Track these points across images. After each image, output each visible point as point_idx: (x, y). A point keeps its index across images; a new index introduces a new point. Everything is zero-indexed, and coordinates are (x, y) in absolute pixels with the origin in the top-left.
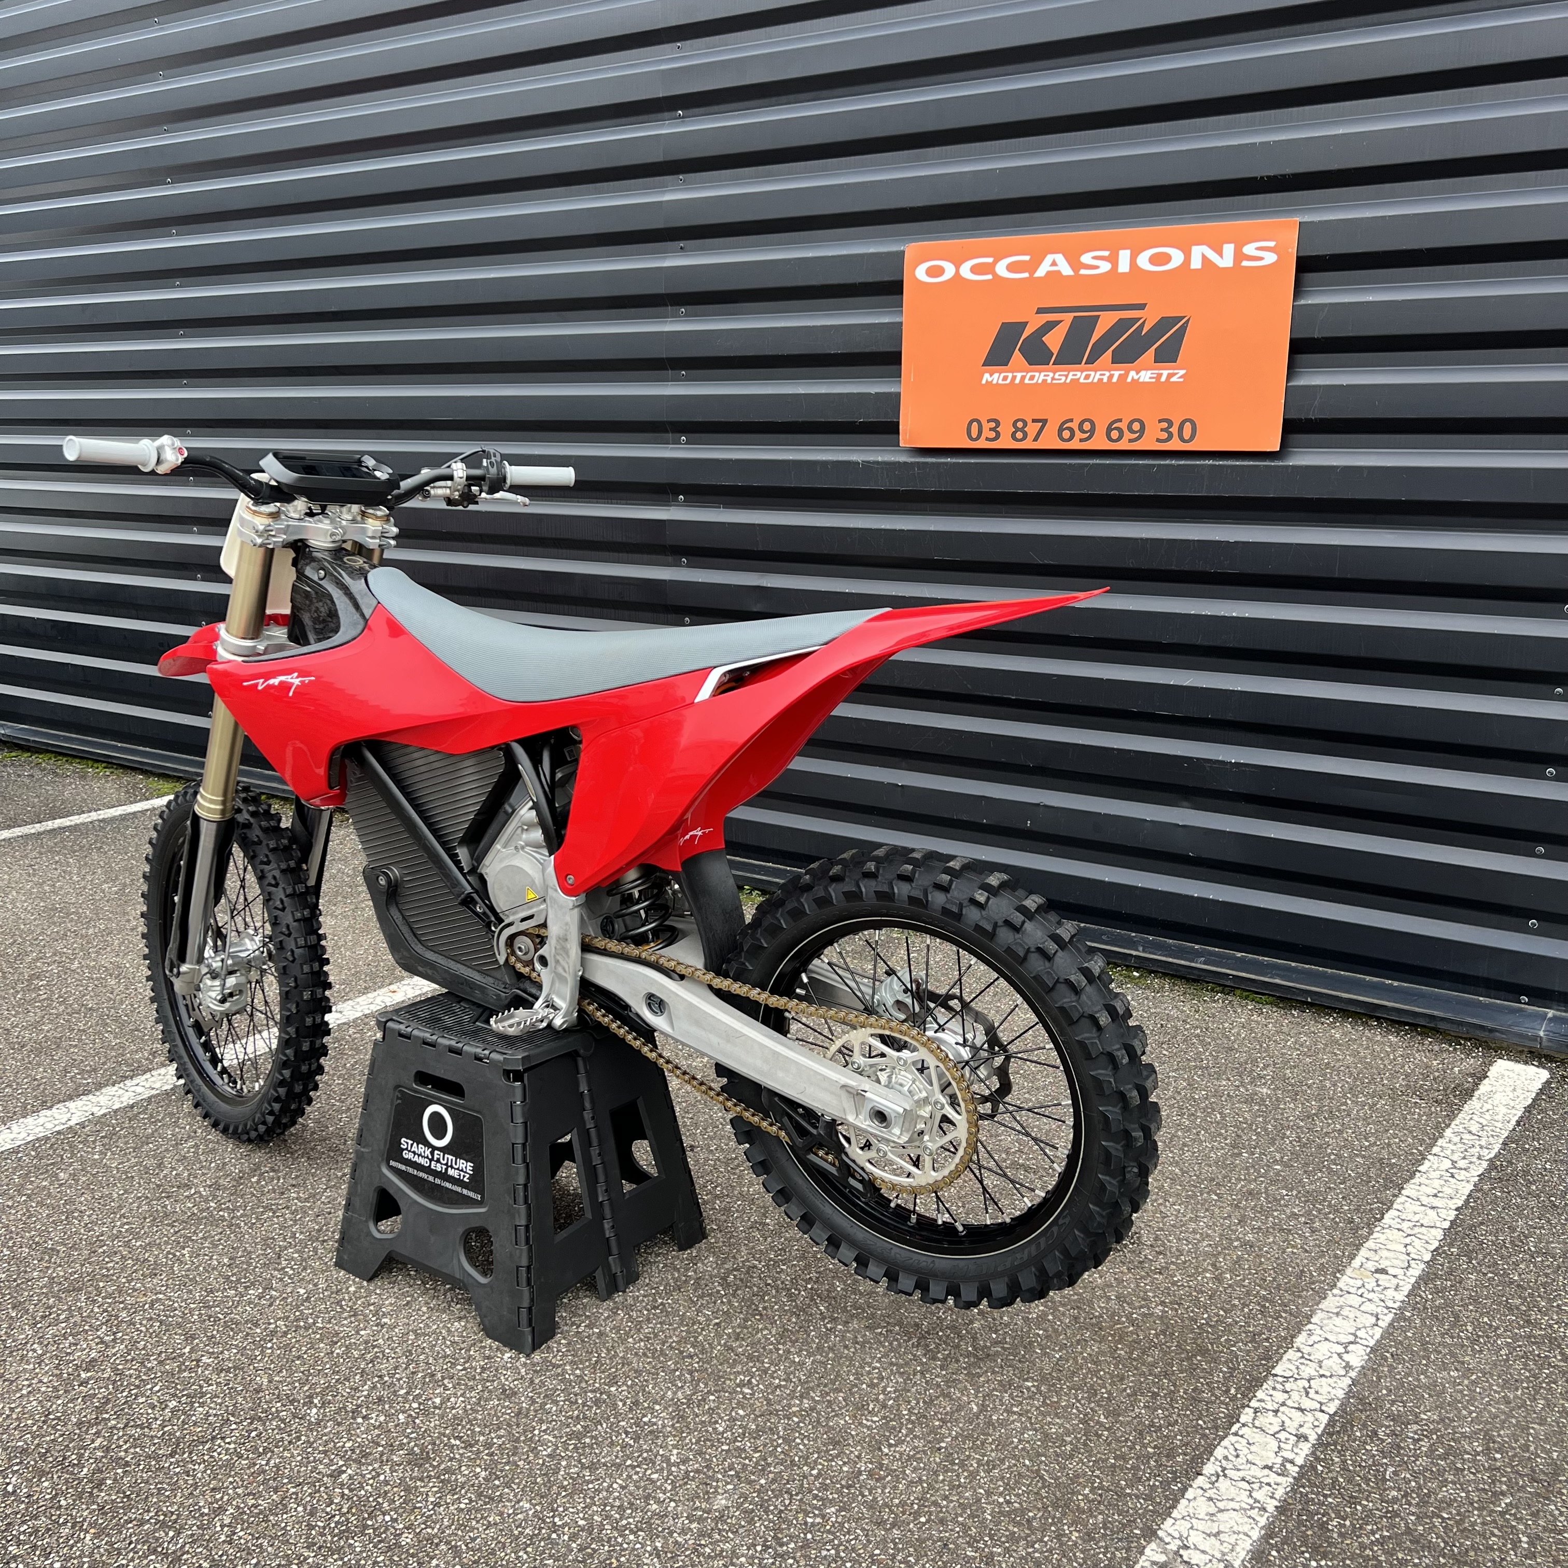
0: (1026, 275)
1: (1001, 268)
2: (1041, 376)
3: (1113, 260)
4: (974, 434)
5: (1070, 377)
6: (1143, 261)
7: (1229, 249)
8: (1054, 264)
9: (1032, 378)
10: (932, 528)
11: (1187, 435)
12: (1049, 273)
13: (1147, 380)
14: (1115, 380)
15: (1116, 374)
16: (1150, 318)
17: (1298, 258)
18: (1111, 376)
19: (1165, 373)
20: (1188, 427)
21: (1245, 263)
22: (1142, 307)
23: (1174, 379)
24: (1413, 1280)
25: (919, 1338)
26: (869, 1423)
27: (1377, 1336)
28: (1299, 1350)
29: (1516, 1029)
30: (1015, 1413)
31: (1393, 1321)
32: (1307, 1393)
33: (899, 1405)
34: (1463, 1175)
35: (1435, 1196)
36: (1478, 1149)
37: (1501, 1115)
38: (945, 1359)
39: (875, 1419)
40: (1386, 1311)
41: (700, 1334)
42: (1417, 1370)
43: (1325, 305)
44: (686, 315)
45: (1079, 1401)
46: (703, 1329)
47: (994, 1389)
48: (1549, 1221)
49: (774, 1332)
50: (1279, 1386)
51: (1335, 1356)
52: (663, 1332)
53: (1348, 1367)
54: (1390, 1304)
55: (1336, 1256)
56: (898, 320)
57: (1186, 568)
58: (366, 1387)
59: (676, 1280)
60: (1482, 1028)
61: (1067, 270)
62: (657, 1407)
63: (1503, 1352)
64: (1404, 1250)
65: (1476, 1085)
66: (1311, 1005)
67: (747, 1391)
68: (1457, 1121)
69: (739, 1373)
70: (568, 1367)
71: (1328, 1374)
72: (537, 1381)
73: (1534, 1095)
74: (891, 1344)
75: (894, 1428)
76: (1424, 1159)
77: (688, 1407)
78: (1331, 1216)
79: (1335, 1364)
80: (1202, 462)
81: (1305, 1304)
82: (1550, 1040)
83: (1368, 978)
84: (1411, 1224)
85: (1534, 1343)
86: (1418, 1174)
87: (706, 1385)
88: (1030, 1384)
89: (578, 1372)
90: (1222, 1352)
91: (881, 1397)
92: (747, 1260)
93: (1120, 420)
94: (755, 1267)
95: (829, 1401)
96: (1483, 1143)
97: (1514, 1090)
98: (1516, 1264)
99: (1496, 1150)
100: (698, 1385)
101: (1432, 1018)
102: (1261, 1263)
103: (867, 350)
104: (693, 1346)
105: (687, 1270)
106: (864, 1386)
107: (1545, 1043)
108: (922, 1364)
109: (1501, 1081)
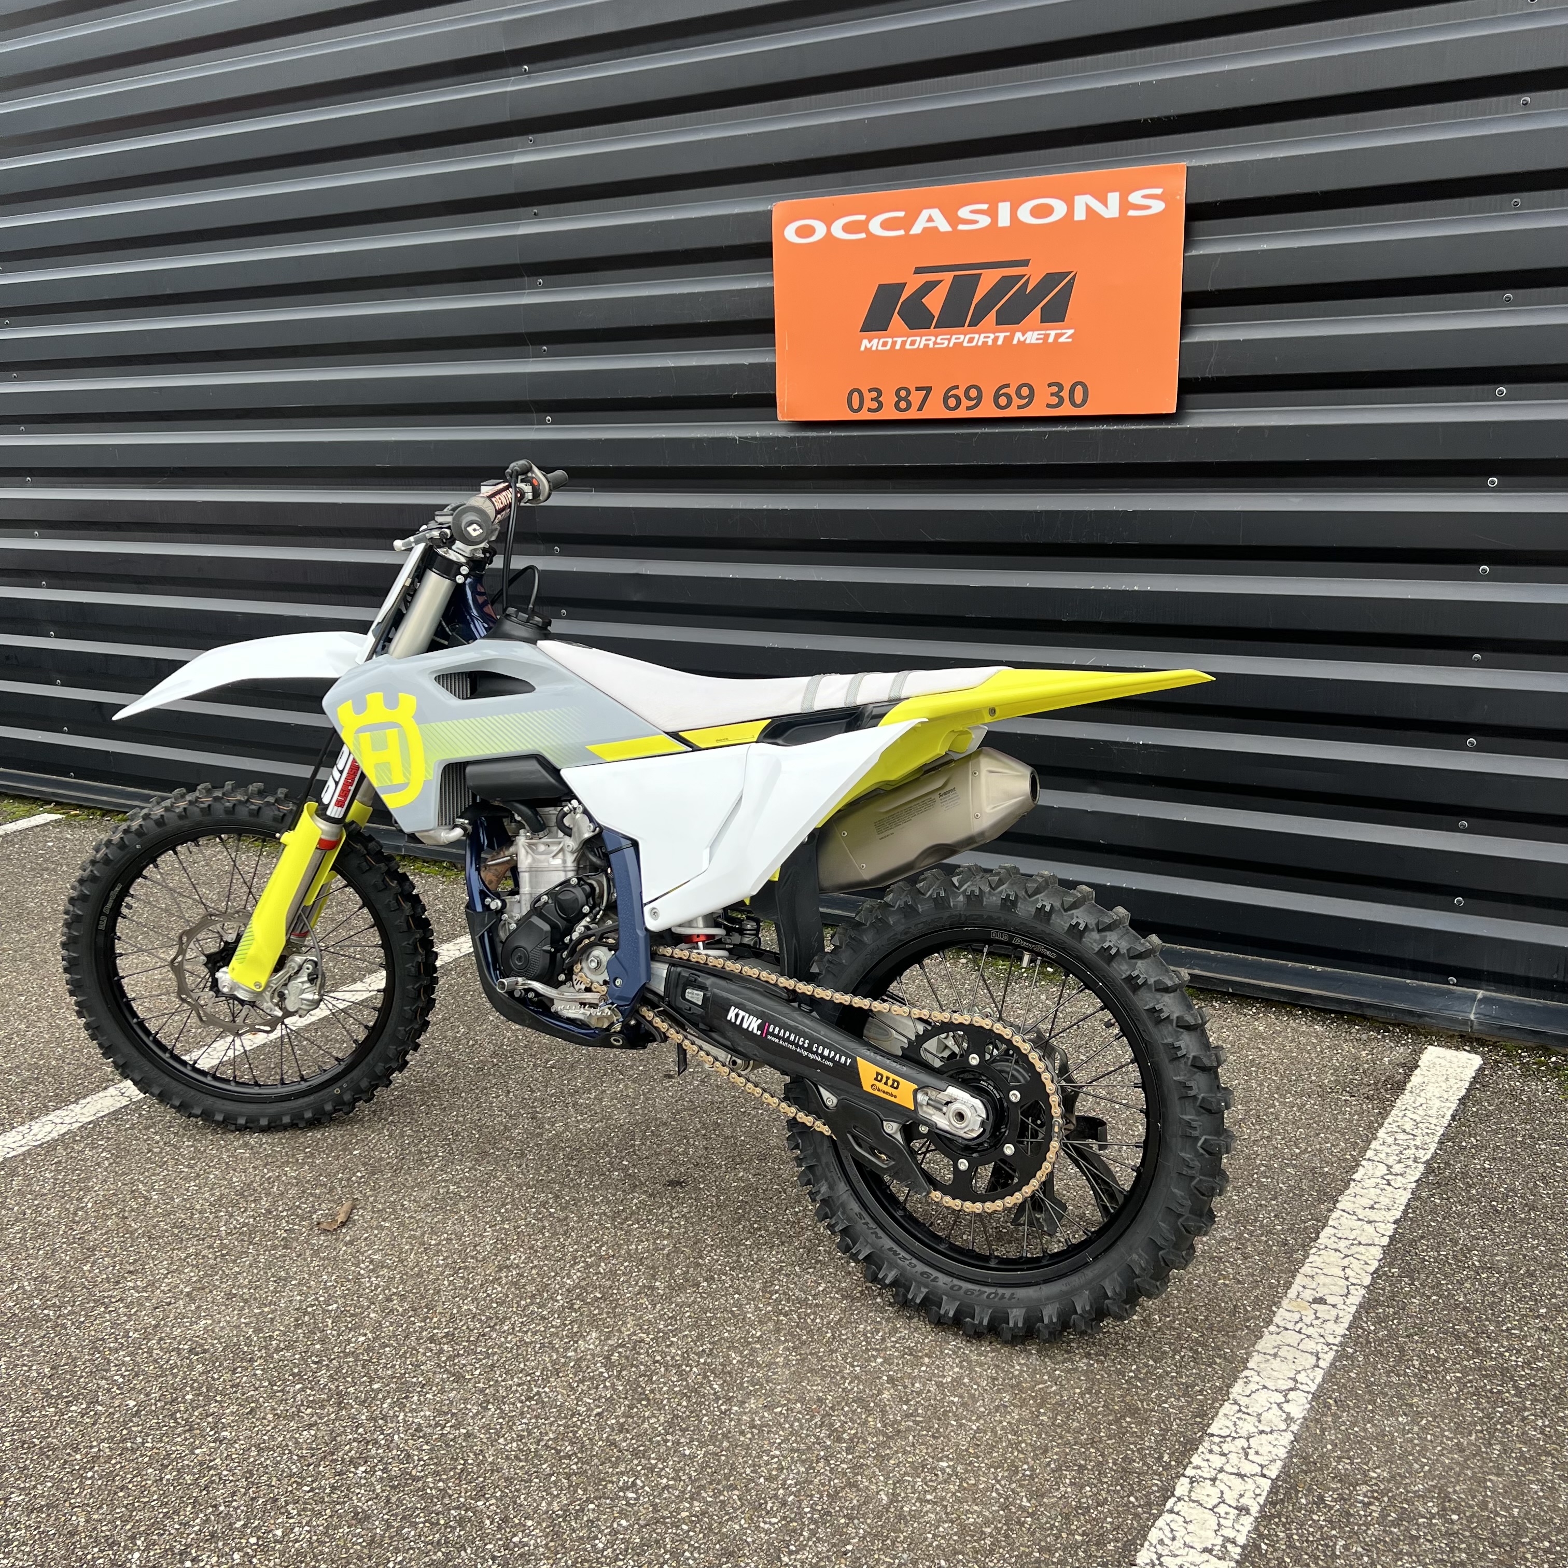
0: (902, 232)
1: (875, 226)
2: (923, 340)
3: (993, 213)
4: (856, 404)
5: (953, 341)
6: (1024, 214)
7: (1114, 198)
8: (930, 219)
9: (913, 343)
10: (816, 507)
11: (1078, 400)
12: (925, 229)
13: (1034, 341)
14: (1000, 342)
15: (1002, 336)
16: (1034, 275)
17: (1187, 206)
18: (996, 339)
19: (1053, 333)
20: (1079, 390)
21: (1132, 213)
22: (1025, 263)
23: (1062, 340)
24: (1353, 1309)
25: (823, 1416)
26: (767, 1526)
27: (1319, 1379)
28: (1236, 1403)
29: (1446, 1013)
30: (928, 1501)
31: (1335, 1360)
32: (1247, 1455)
33: (800, 1501)
34: (1398, 1181)
35: (1372, 1208)
36: (1413, 1150)
37: (1435, 1109)
38: (851, 1440)
39: (774, 1520)
40: (1326, 1348)
41: (579, 1428)
42: (1363, 1418)
43: (1218, 255)
44: (543, 287)
45: (998, 1482)
46: (583, 1422)
47: (906, 1474)
48: (1492, 1230)
49: (662, 1419)
50: (1216, 1448)
51: (1275, 1406)
52: (538, 1428)
53: (1289, 1419)
54: (1331, 1340)
55: (1271, 1286)
56: (768, 284)
57: (1084, 541)
58: (198, 1521)
59: (554, 1363)
60: (1411, 1013)
61: (944, 226)
62: (529, 1523)
63: (1453, 1390)
64: (1342, 1274)
65: (1408, 1076)
66: (1232, 996)
67: (631, 1495)
68: (1390, 1120)
69: (622, 1473)
70: (430, 1480)
71: (1268, 1430)
72: (394, 1499)
73: (1467, 1085)
74: (792, 1426)
75: (794, 1531)
76: (1358, 1165)
77: (564, 1520)
78: (1264, 1238)
79: (1274, 1417)
80: (1095, 428)
81: (1240, 1347)
82: (1481, 1024)
83: (1290, 964)
84: (1348, 1243)
85: (1485, 1376)
86: (1353, 1184)
87: (585, 1490)
88: (944, 1464)
89: (441, 1484)
90: (1153, 1410)
91: (781, 1491)
92: (634, 1334)
93: (1008, 386)
94: (642, 1341)
95: (723, 1502)
96: (1418, 1143)
97: (1447, 1079)
98: (1460, 1283)
99: (1432, 1150)
100: (575, 1492)
101: (1359, 1004)
102: (1192, 1299)
103: (737, 318)
104: (572, 1444)
105: (567, 1349)
106: (762, 1480)
107: (1476, 1027)
108: (826, 1448)
109: (1433, 1071)
